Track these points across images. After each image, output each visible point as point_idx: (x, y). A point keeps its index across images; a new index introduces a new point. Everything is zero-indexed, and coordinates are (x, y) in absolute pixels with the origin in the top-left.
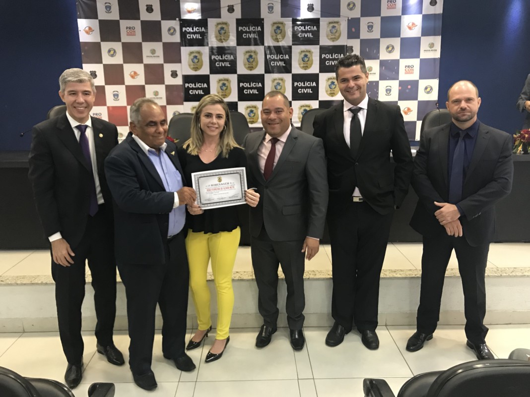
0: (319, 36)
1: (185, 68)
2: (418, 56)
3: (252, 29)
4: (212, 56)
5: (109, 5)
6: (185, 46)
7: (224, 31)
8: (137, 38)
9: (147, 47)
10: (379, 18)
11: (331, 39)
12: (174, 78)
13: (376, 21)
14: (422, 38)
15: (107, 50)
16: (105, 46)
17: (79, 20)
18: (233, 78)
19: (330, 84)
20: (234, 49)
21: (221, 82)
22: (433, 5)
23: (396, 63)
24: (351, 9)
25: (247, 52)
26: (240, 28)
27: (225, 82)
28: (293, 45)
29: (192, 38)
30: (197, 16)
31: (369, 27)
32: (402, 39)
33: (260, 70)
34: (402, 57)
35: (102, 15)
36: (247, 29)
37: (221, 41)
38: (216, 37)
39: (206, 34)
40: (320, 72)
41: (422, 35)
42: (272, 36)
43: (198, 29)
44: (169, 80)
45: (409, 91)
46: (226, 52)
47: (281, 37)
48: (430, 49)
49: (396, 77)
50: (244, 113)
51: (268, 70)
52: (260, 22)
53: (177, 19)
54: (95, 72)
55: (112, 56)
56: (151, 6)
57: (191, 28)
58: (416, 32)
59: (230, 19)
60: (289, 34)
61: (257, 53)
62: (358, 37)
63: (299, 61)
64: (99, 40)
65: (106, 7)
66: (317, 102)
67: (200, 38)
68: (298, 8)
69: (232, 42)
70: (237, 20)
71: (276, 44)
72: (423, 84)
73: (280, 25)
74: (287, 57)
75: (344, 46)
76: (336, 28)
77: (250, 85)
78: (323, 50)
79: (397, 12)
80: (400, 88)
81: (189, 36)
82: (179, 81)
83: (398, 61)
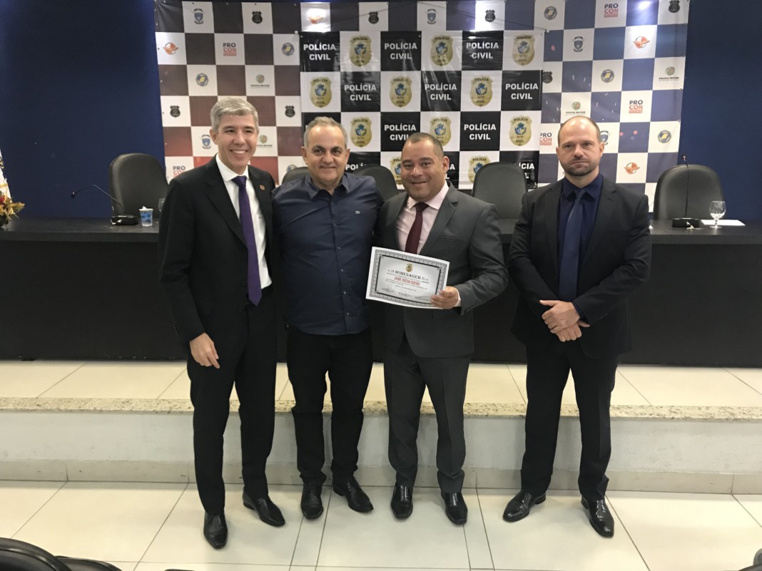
0: (502, 57)
1: (304, 102)
2: (649, 87)
3: (403, 46)
4: (345, 86)
5: (200, 12)
6: (307, 71)
7: (363, 50)
8: (239, 59)
9: (252, 72)
10: (592, 30)
11: (520, 61)
12: (290, 116)
13: (588, 35)
14: (656, 59)
15: (196, 76)
16: (193, 71)
17: (158, 34)
18: (375, 118)
19: (517, 127)
20: (378, 74)
21: (357, 124)
22: (674, 12)
23: (616, 96)
24: (550, 18)
25: (396, 80)
26: (386, 46)
27: (363, 124)
28: (463, 69)
29: (316, 59)
30: (324, 28)
31: (576, 43)
32: (625, 61)
33: (414, 106)
34: (625, 88)
35: (191, 26)
36: (395, 46)
37: (357, 63)
38: (352, 58)
39: (337, 54)
40: (502, 110)
41: (657, 56)
42: (433, 57)
43: (325, 47)
44: (282, 120)
45: (634, 138)
46: (366, 79)
47: (446, 59)
48: (669, 77)
49: (615, 118)
50: (389, 169)
51: (425, 107)
52: (415, 37)
53: (296, 32)
54: (178, 107)
55: (202, 84)
56: (260, 13)
57: (316, 45)
58: (647, 52)
59: (372, 32)
60: (458, 54)
61: (411, 82)
62: (560, 59)
63: (471, 93)
64: (183, 61)
65: (196, 15)
66: (497, 153)
67: (328, 59)
68: (473, 17)
69: (374, 65)
70: (382, 33)
71: (439, 69)
72: (656, 128)
73: (444, 41)
74: (454, 87)
75: (539, 71)
76: (527, 45)
77: (399, 128)
78: (508, 77)
79: (620, 21)
80: (622, 134)
81: (312, 57)
82: (296, 121)
83: (619, 94)
